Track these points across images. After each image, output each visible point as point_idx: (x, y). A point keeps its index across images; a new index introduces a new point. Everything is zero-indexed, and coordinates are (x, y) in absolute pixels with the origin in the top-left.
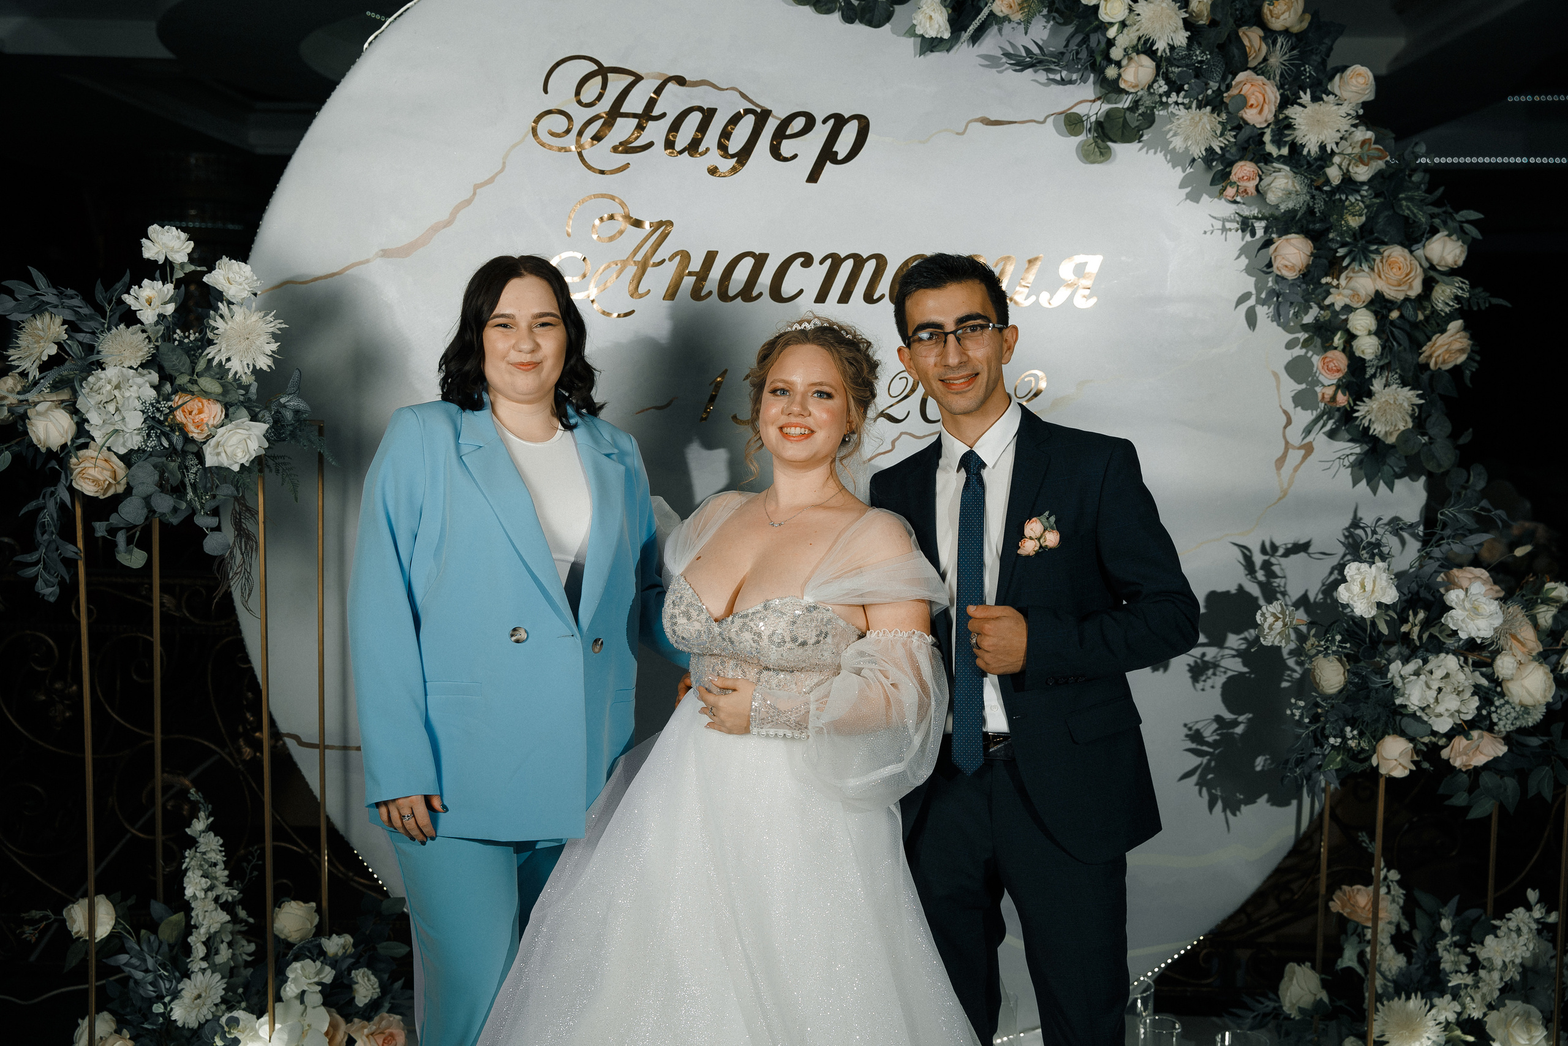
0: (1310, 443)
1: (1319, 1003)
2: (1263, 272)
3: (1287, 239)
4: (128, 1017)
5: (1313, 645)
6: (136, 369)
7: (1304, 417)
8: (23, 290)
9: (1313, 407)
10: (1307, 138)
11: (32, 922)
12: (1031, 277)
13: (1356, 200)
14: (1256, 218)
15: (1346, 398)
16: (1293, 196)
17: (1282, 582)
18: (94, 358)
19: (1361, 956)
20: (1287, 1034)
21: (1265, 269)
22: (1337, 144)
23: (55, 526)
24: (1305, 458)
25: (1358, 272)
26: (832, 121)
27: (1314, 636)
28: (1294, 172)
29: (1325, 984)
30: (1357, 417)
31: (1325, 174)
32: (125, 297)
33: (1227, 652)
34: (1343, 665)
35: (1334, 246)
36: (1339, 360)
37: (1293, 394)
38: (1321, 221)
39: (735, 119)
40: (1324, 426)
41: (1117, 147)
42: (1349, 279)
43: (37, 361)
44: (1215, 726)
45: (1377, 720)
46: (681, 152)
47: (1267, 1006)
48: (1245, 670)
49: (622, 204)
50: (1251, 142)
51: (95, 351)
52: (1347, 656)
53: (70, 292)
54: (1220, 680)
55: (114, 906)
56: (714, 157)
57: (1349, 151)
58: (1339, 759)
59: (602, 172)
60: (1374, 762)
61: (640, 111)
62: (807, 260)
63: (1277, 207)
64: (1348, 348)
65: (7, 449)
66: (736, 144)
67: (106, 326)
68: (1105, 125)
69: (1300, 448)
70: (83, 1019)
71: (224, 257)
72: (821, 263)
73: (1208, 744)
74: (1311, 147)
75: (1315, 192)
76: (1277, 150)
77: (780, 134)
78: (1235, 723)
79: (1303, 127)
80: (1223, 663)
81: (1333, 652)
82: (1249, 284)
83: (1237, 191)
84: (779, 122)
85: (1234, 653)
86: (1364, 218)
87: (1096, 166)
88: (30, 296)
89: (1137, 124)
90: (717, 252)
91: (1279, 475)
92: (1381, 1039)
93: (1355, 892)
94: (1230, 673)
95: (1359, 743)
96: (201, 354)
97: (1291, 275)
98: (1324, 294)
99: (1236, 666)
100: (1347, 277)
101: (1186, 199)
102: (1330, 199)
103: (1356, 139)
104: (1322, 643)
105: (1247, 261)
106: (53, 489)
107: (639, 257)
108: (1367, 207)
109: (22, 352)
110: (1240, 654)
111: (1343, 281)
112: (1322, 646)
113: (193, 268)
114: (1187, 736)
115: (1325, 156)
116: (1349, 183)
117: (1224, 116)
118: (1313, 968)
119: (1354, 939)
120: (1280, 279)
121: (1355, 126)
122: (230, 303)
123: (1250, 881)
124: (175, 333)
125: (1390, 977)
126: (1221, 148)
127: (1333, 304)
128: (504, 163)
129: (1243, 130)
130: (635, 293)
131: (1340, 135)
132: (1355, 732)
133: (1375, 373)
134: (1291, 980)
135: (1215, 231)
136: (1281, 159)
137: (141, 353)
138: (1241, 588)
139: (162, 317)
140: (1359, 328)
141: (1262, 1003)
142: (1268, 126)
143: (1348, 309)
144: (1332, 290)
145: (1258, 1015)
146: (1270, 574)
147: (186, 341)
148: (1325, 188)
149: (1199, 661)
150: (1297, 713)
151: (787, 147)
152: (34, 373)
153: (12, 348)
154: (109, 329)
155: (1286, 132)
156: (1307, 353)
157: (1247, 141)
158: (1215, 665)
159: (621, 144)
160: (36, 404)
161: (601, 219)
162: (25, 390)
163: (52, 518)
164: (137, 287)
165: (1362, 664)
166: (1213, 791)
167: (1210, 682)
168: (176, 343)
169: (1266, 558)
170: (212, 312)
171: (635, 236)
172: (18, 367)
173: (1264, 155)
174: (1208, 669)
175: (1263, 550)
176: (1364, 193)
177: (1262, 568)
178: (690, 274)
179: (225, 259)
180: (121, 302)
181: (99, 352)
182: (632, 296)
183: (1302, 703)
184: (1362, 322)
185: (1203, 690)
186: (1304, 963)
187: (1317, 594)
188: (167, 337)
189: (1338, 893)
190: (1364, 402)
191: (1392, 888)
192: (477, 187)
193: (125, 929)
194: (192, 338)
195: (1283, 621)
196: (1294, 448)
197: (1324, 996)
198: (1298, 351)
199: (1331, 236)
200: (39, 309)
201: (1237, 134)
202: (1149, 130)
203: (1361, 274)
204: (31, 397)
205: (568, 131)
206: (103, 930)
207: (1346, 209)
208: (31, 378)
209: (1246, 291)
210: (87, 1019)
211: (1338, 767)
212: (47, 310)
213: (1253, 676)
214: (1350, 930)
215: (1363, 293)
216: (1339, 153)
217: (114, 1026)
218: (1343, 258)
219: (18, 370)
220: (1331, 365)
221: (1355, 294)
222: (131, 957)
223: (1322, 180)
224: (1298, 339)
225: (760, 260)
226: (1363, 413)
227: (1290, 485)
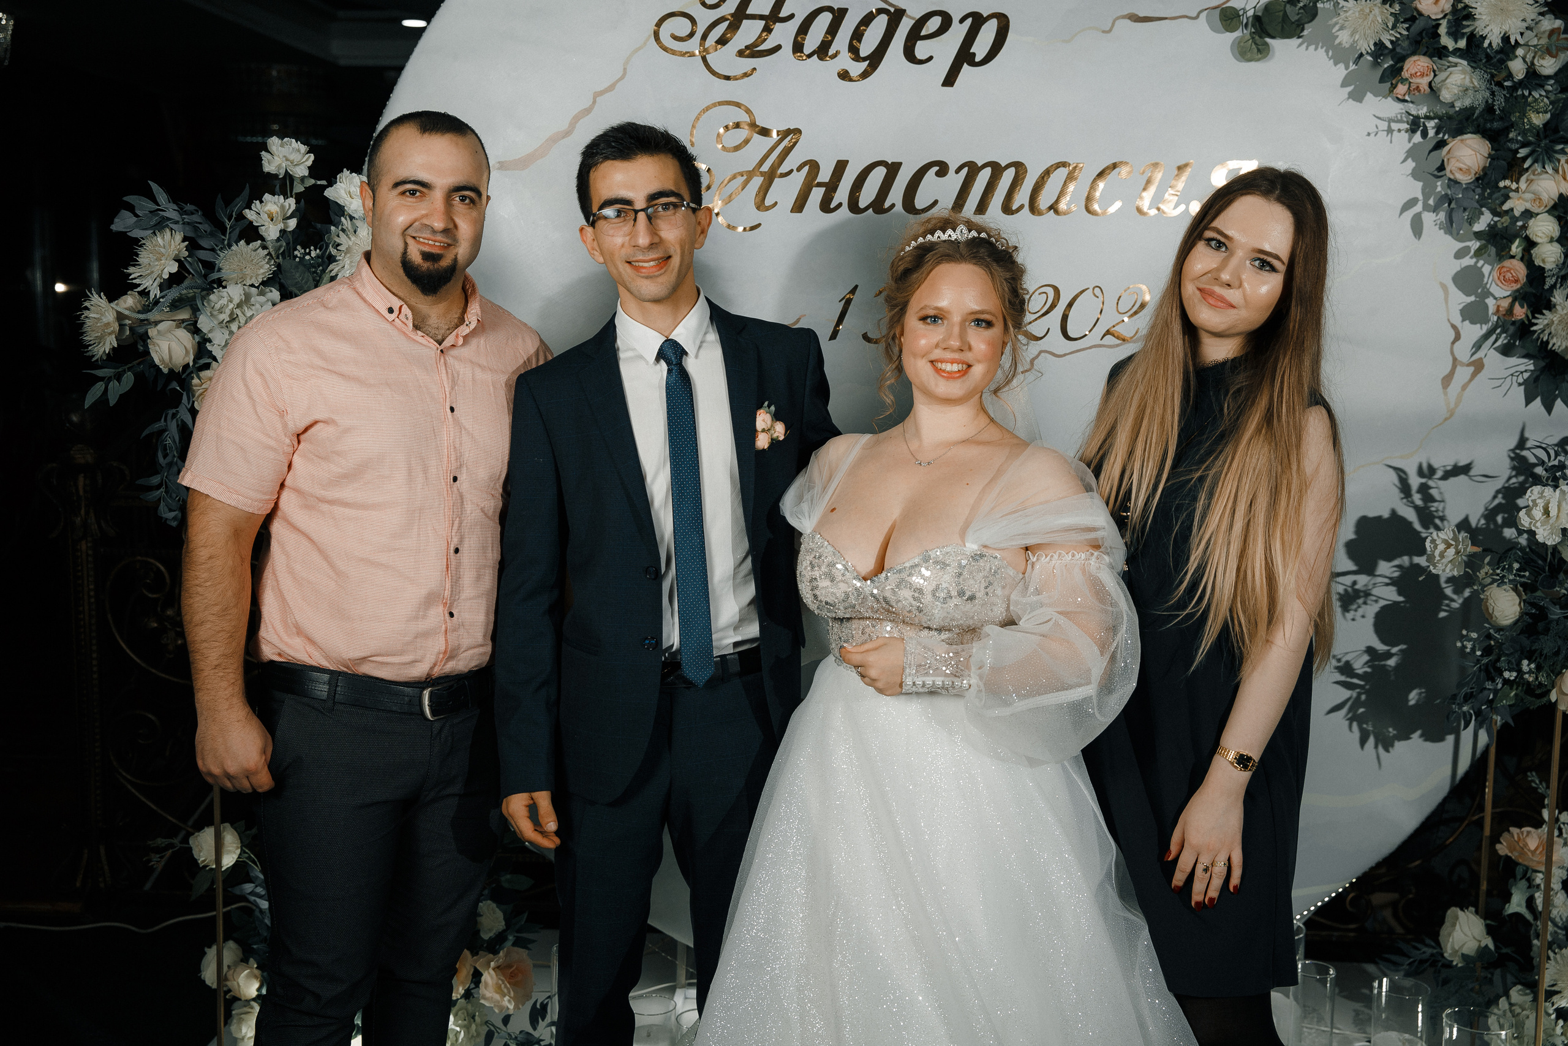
0: (1481, 359)
1: (1483, 951)
2: (1435, 176)
3: (1462, 140)
4: (255, 947)
5: (1487, 573)
6: (257, 287)
7: (1473, 332)
8: (143, 205)
9: (1484, 320)
10: (1488, 29)
11: (159, 850)
12: (1180, 185)
13: (1541, 95)
14: (1427, 118)
15: (1524, 310)
16: (1470, 92)
17: (1441, 506)
18: (215, 276)
19: (1530, 902)
20: (1445, 982)
21: (1436, 173)
22: (1522, 34)
23: (176, 449)
24: (1474, 375)
25: (1539, 174)
26: (970, 20)
27: (1488, 564)
28: (1472, 67)
29: (1490, 931)
30: (1535, 331)
31: (1507, 67)
32: (247, 212)
33: (1380, 579)
34: (1519, 595)
35: (1514, 146)
36: (1519, 269)
37: (1461, 306)
38: (1501, 119)
39: (868, 20)
40: (1496, 341)
41: (1275, 44)
42: (1530, 182)
43: (158, 279)
44: (1366, 658)
45: (1557, 653)
46: (809, 56)
47: (1424, 952)
48: (1401, 599)
49: (748, 111)
50: (1424, 34)
51: (216, 268)
52: (1523, 585)
53: (189, 207)
54: (1371, 610)
55: (239, 834)
56: (844, 61)
57: (1535, 42)
58: (1512, 694)
59: (728, 78)
60: (1553, 697)
61: (767, 12)
62: (942, 169)
63: (1452, 106)
64: (1527, 258)
65: (129, 369)
66: (867, 47)
67: (226, 242)
68: (1265, 20)
69: (1469, 365)
70: (210, 947)
71: (345, 170)
72: (958, 171)
73: (1358, 676)
74: (1494, 39)
75: (1495, 88)
76: (1453, 43)
77: (914, 36)
78: (1388, 655)
79: (1484, 17)
80: (1375, 592)
81: (1510, 580)
82: (1416, 189)
83: (1409, 88)
84: (914, 22)
85: (1387, 581)
86: (1548, 116)
87: (1253, 64)
88: (151, 212)
89: (1297, 18)
90: (847, 161)
91: (1446, 394)
92: (1553, 989)
93: (1525, 834)
94: (1382, 603)
95: (1537, 678)
96: (324, 271)
97: (1465, 179)
98: (1502, 199)
99: (1391, 595)
100: (1527, 180)
101: (1349, 98)
102: (1511, 95)
103: (1542, 29)
104: (1498, 571)
105: (1414, 164)
106: (174, 411)
107: (765, 168)
108: (1551, 103)
109: (143, 270)
110: (1393, 582)
111: (1523, 185)
112: (1498, 575)
113: (312, 181)
114: (1337, 668)
115: (1508, 47)
116: (1533, 77)
117: (1397, 7)
118: (1477, 912)
119: (1523, 884)
120: (1453, 183)
121: (1542, 14)
122: (352, 218)
123: (1407, 821)
124: (296, 249)
125: (1560, 925)
126: (1392, 42)
127: (1512, 210)
128: (625, 69)
129: (1417, 22)
130: (761, 206)
131: (1525, 25)
132: (1533, 666)
133: (1556, 283)
134: (1454, 925)
135: (1380, 133)
136: (1457, 52)
137: (262, 271)
138: (1394, 512)
139: (283, 232)
140: (1540, 234)
141: (1419, 949)
142: (1444, 17)
143: (1528, 214)
144: (1511, 194)
145: (1414, 961)
146: (1428, 498)
147: (307, 257)
148: (1506, 84)
149: (1349, 589)
150: (1469, 645)
151: (922, 49)
152: (155, 292)
153: (134, 265)
154: (230, 246)
155: (1464, 23)
156: (1477, 262)
157: (1420, 34)
158: (1367, 594)
159: (747, 47)
160: (156, 323)
161: (727, 128)
162: (147, 309)
163: (174, 441)
164: (258, 202)
165: (1539, 593)
166: (1365, 726)
167: (1360, 611)
168: (297, 259)
169: (1423, 480)
170: (333, 228)
171: (760, 145)
172: (139, 285)
173: (1438, 49)
174: (1359, 597)
175: (1421, 473)
176: (1549, 88)
177: (1418, 492)
178: (819, 185)
179: (346, 172)
180: (241, 217)
181: (220, 270)
182: (758, 208)
183: (1474, 635)
184: (1544, 228)
185: (1353, 620)
186: (1467, 908)
187: (1479, 520)
188: (288, 253)
189: (1506, 835)
190: (1544, 314)
191: (1564, 831)
192: (597, 95)
193: (249, 858)
194: (313, 254)
195: (1456, 547)
196: (1463, 364)
197: (1489, 942)
198: (1468, 261)
199: (1511, 135)
200: (160, 225)
201: (1410, 26)
202: (1310, 24)
203: (1545, 176)
204: (153, 316)
205: (692, 35)
206: (229, 860)
207: (1529, 106)
208: (152, 296)
209: (1411, 197)
210: (214, 948)
211: (1511, 703)
212: (167, 226)
213: (1408, 605)
214: (1519, 875)
215: (1545, 197)
216: (1524, 45)
217: (240, 954)
218: (1524, 159)
219: (139, 289)
220: (1509, 275)
221: (1538, 199)
222: (256, 886)
223: (1504, 74)
224: (1468, 248)
225: (893, 169)
226: (1541, 327)
227: (1457, 405)
